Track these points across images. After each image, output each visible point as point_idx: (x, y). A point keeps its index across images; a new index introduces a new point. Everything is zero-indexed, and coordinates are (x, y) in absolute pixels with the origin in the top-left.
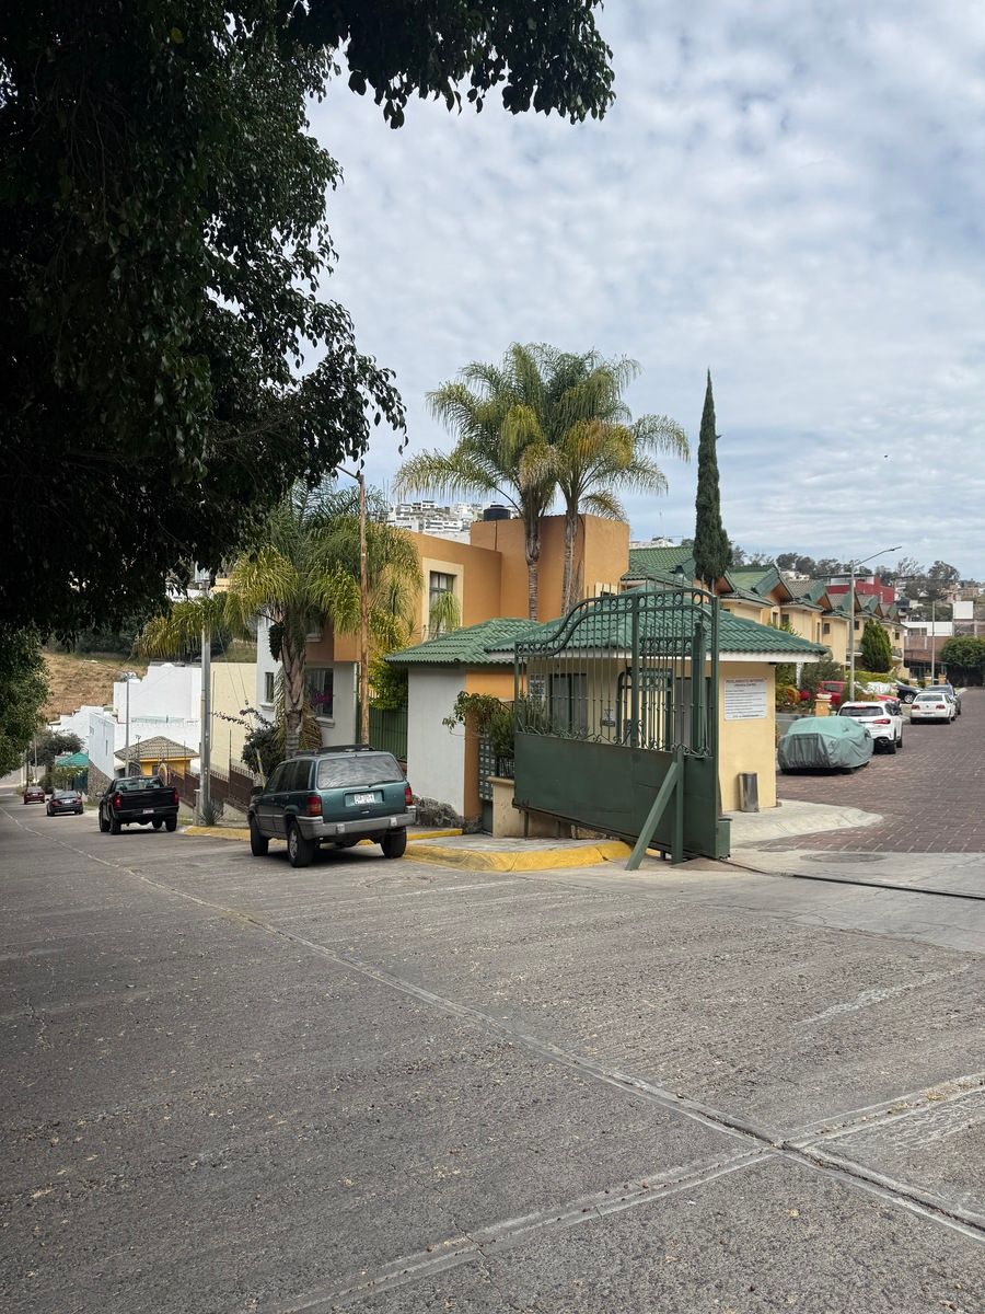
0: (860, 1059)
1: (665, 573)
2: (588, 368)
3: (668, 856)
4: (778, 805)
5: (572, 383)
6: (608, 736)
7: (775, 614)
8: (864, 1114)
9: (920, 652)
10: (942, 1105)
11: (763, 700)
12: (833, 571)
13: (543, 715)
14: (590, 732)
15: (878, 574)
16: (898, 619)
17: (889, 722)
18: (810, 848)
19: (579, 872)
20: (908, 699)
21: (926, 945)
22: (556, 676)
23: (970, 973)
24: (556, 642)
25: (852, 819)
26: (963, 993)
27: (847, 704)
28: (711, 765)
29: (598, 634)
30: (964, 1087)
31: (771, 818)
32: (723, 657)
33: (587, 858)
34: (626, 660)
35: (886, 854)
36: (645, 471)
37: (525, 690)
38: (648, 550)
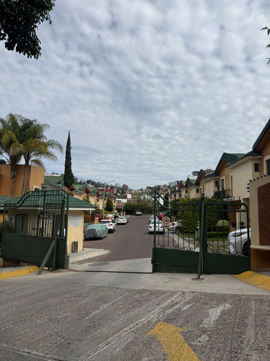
0: (100, 328)
1: (55, 184)
2: (34, 124)
3: (51, 269)
4: (83, 250)
5: (29, 127)
6: (34, 233)
7: (85, 196)
8: (100, 347)
9: (120, 206)
10: (120, 339)
11: (80, 221)
12: (100, 185)
13: (13, 227)
14: (28, 232)
15: (111, 186)
16: (115, 198)
17: (112, 225)
18: (91, 262)
19: (21, 277)
20: (117, 218)
21: (118, 288)
22: (18, 214)
23: (128, 295)
24: (19, 204)
25: (102, 252)
26: (126, 302)
27: (102, 220)
28: (64, 240)
29: (33, 202)
30: (125, 331)
31: (81, 254)
32: (70, 209)
33: (25, 272)
34: (41, 210)
35: (110, 262)
36: (51, 155)
37: (7, 219)
38: (50, 176)
